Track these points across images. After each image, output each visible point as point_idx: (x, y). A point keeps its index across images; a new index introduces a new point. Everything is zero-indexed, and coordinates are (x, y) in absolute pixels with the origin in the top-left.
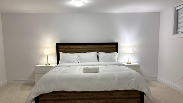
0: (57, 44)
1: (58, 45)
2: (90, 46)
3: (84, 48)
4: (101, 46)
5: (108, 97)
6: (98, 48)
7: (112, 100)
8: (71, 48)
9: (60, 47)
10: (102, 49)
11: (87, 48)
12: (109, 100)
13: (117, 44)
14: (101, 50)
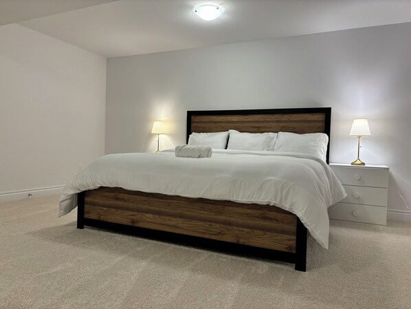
0: (188, 112)
1: (191, 114)
2: (257, 117)
3: (243, 122)
4: (286, 117)
5: (212, 216)
6: (277, 121)
7: (222, 226)
8: (216, 122)
9: (193, 118)
10: (288, 125)
11: (249, 122)
12: (213, 224)
13: (327, 112)
14: (283, 127)
